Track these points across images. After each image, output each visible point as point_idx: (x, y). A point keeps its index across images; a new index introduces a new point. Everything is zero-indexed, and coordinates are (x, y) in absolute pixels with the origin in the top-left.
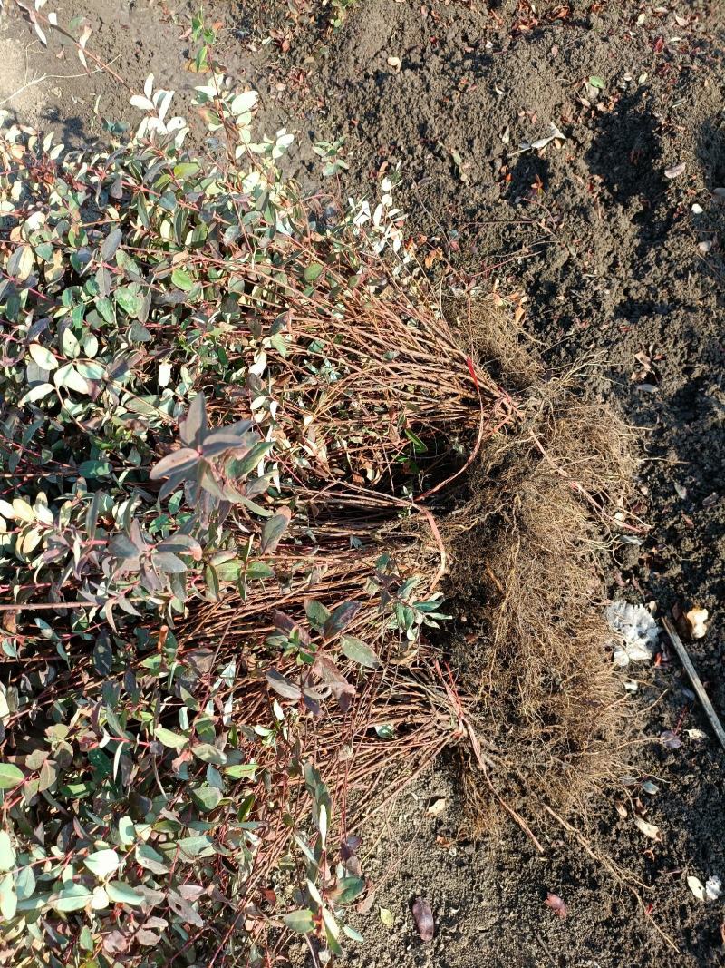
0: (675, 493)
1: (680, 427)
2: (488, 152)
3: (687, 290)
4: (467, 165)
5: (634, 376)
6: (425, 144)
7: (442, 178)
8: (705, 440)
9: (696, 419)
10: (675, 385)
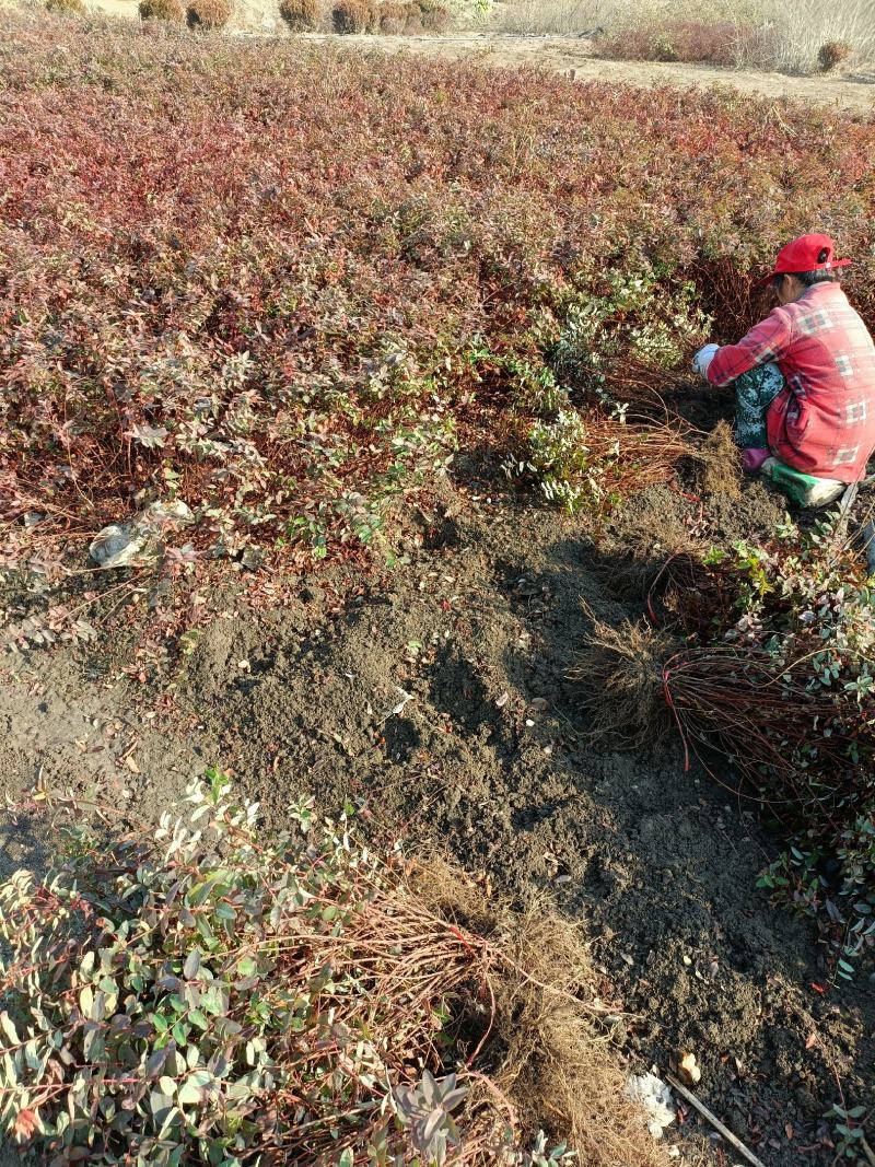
0: (625, 962)
1: (602, 904)
2: (359, 725)
3: (553, 789)
4: (348, 740)
5: (550, 873)
6: (305, 732)
7: (333, 757)
8: (623, 907)
9: (609, 893)
10: (580, 869)
